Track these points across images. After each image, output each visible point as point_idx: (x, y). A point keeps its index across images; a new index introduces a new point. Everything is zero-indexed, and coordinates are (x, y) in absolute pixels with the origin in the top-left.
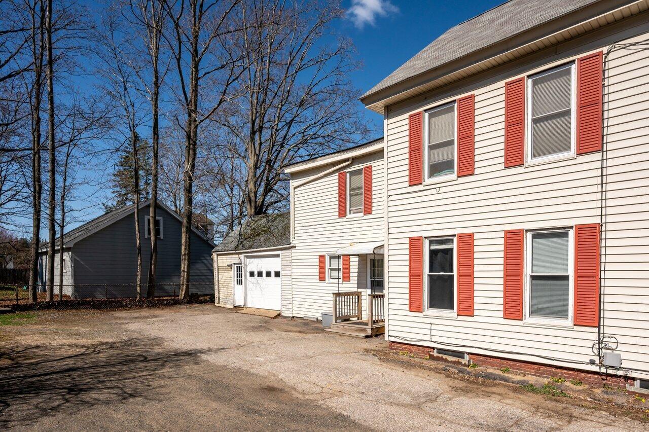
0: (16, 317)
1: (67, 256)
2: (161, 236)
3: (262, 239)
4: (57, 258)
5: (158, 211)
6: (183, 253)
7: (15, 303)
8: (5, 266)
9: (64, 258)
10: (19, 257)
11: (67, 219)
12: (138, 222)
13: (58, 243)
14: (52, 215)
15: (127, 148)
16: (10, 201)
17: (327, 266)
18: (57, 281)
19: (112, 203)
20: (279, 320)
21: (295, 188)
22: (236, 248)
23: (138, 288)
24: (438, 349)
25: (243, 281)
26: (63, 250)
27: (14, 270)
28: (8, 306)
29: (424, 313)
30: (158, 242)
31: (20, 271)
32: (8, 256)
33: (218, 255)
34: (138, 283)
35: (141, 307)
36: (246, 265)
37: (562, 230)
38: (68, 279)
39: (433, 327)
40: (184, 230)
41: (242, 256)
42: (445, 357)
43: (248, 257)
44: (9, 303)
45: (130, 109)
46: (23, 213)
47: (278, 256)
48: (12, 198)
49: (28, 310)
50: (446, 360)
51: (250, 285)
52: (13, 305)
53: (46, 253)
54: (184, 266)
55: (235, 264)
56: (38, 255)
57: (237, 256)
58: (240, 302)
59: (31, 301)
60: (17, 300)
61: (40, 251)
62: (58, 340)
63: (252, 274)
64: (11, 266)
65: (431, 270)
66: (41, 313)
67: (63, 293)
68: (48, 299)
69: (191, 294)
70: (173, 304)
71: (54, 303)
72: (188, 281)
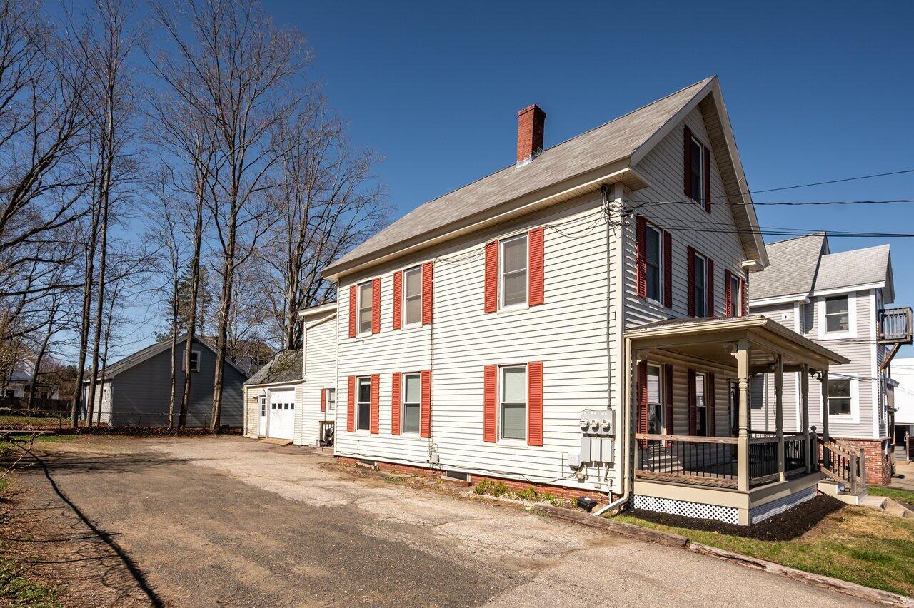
0: (59, 438)
1: (107, 387)
2: (198, 369)
3: (285, 374)
4: (98, 387)
5: (194, 345)
6: (216, 382)
7: (58, 427)
8: (50, 397)
9: (104, 388)
10: (66, 388)
11: (109, 354)
12: (174, 356)
13: (100, 374)
14: (97, 350)
15: (184, 274)
16: (60, 329)
17: (327, 399)
18: (96, 409)
19: (165, 332)
20: (290, 447)
21: (307, 329)
22: (262, 382)
23: (170, 418)
24: (362, 460)
25: (266, 413)
26: (104, 381)
27: (58, 401)
28: (52, 430)
29: (355, 433)
30: (193, 374)
31: (65, 402)
32: (54, 387)
33: (248, 388)
34: (171, 412)
35: (172, 435)
36: (269, 396)
37: (417, 374)
38: (107, 407)
39: (360, 443)
40: (218, 362)
41: (266, 389)
42: (364, 465)
43: (271, 390)
44: (53, 427)
45: (175, 252)
46: (73, 343)
47: (293, 389)
48: (63, 327)
49: (69, 434)
50: (364, 467)
51: (272, 415)
52: (57, 429)
53: (89, 384)
54: (216, 397)
55: (261, 396)
56: (82, 385)
57: (262, 389)
58: (263, 434)
59: (72, 427)
60: (61, 425)
61: (84, 382)
62: (89, 451)
63: (274, 406)
64: (56, 397)
65: (361, 400)
66: (80, 436)
67: (101, 422)
68: (87, 425)
69: (221, 425)
70: (203, 434)
71: (92, 429)
72: (219, 412)
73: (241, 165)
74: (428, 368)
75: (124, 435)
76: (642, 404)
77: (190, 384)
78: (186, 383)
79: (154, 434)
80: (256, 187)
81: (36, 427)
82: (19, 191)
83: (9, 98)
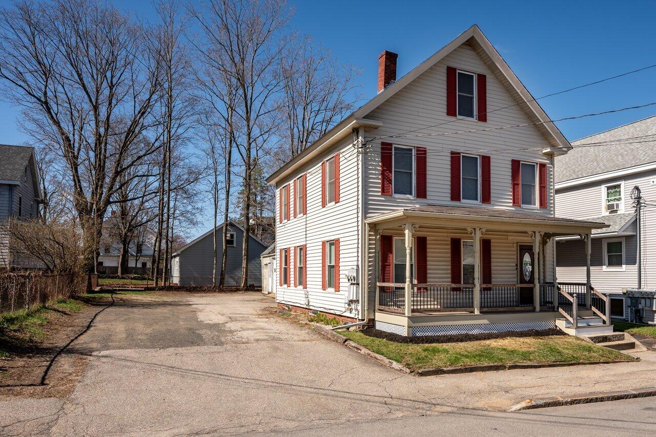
2: (234, 245)
5: (231, 228)
6: (243, 254)
9: (177, 260)
12: (215, 238)
22: (269, 253)
23: (214, 280)
24: (285, 304)
25: (271, 275)
26: (176, 256)
28: (142, 288)
29: (283, 287)
30: (229, 249)
33: (264, 257)
34: (214, 276)
37: (302, 247)
38: (178, 273)
39: (284, 293)
40: (244, 239)
41: (272, 258)
42: (285, 307)
44: (143, 286)
49: (152, 290)
50: (285, 309)
52: (145, 287)
54: (244, 265)
55: (269, 263)
57: (269, 258)
58: (270, 290)
59: (154, 286)
60: (148, 285)
66: (159, 292)
67: (173, 282)
68: (163, 285)
69: (248, 285)
70: (235, 291)
71: (165, 287)
72: (246, 275)
73: (251, 99)
74: (304, 243)
75: (185, 291)
76: (386, 264)
77: (226, 256)
78: (224, 255)
79: (203, 291)
80: (260, 114)
81: (135, 286)
82: (128, 134)
83: (122, 74)
